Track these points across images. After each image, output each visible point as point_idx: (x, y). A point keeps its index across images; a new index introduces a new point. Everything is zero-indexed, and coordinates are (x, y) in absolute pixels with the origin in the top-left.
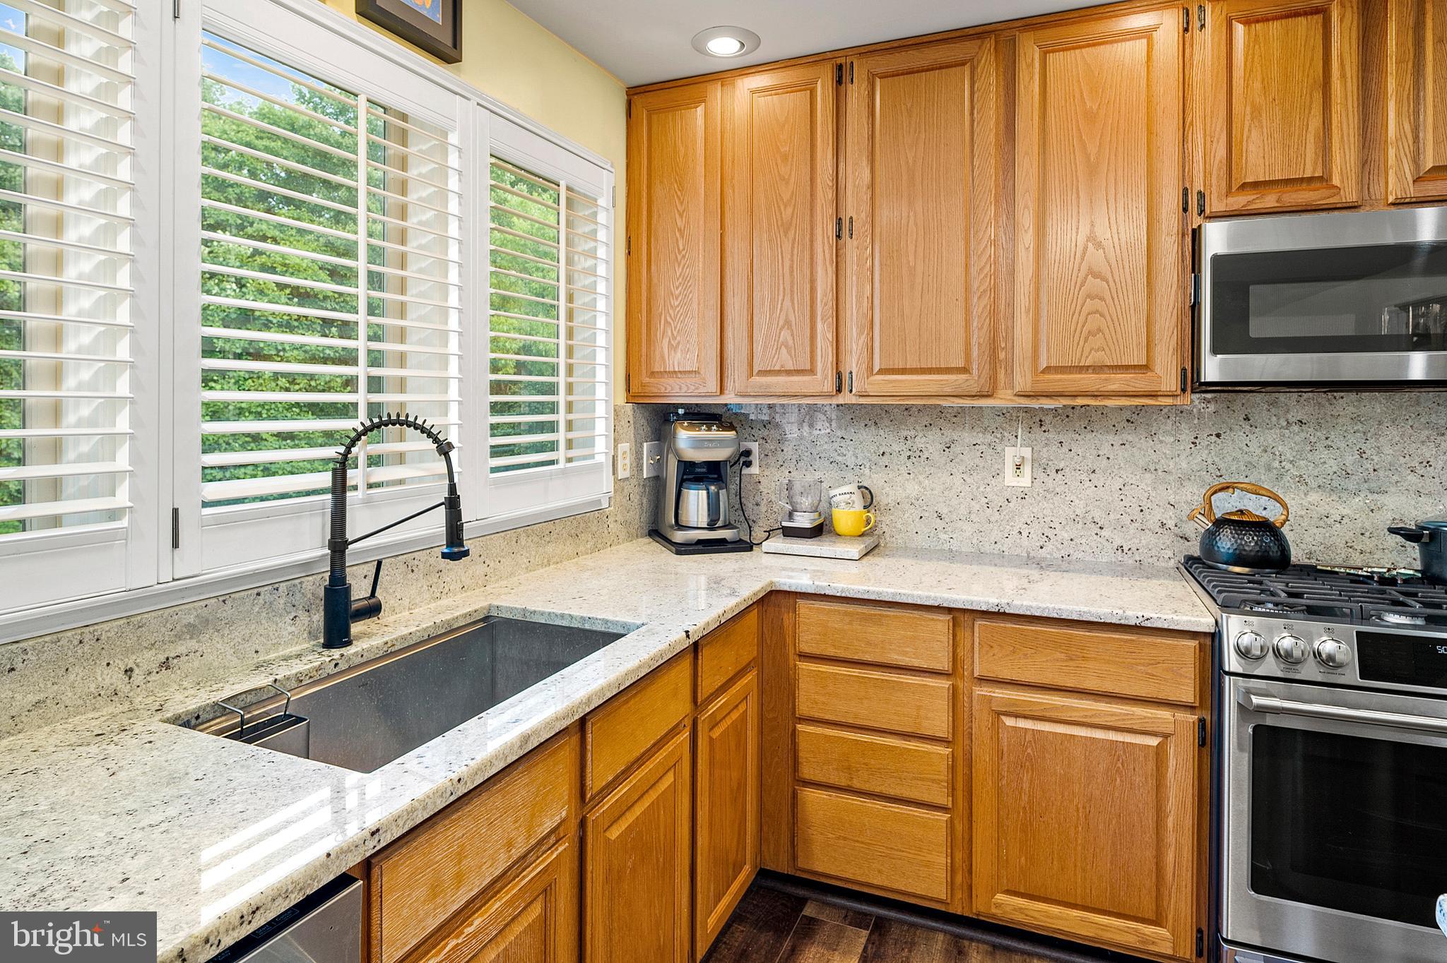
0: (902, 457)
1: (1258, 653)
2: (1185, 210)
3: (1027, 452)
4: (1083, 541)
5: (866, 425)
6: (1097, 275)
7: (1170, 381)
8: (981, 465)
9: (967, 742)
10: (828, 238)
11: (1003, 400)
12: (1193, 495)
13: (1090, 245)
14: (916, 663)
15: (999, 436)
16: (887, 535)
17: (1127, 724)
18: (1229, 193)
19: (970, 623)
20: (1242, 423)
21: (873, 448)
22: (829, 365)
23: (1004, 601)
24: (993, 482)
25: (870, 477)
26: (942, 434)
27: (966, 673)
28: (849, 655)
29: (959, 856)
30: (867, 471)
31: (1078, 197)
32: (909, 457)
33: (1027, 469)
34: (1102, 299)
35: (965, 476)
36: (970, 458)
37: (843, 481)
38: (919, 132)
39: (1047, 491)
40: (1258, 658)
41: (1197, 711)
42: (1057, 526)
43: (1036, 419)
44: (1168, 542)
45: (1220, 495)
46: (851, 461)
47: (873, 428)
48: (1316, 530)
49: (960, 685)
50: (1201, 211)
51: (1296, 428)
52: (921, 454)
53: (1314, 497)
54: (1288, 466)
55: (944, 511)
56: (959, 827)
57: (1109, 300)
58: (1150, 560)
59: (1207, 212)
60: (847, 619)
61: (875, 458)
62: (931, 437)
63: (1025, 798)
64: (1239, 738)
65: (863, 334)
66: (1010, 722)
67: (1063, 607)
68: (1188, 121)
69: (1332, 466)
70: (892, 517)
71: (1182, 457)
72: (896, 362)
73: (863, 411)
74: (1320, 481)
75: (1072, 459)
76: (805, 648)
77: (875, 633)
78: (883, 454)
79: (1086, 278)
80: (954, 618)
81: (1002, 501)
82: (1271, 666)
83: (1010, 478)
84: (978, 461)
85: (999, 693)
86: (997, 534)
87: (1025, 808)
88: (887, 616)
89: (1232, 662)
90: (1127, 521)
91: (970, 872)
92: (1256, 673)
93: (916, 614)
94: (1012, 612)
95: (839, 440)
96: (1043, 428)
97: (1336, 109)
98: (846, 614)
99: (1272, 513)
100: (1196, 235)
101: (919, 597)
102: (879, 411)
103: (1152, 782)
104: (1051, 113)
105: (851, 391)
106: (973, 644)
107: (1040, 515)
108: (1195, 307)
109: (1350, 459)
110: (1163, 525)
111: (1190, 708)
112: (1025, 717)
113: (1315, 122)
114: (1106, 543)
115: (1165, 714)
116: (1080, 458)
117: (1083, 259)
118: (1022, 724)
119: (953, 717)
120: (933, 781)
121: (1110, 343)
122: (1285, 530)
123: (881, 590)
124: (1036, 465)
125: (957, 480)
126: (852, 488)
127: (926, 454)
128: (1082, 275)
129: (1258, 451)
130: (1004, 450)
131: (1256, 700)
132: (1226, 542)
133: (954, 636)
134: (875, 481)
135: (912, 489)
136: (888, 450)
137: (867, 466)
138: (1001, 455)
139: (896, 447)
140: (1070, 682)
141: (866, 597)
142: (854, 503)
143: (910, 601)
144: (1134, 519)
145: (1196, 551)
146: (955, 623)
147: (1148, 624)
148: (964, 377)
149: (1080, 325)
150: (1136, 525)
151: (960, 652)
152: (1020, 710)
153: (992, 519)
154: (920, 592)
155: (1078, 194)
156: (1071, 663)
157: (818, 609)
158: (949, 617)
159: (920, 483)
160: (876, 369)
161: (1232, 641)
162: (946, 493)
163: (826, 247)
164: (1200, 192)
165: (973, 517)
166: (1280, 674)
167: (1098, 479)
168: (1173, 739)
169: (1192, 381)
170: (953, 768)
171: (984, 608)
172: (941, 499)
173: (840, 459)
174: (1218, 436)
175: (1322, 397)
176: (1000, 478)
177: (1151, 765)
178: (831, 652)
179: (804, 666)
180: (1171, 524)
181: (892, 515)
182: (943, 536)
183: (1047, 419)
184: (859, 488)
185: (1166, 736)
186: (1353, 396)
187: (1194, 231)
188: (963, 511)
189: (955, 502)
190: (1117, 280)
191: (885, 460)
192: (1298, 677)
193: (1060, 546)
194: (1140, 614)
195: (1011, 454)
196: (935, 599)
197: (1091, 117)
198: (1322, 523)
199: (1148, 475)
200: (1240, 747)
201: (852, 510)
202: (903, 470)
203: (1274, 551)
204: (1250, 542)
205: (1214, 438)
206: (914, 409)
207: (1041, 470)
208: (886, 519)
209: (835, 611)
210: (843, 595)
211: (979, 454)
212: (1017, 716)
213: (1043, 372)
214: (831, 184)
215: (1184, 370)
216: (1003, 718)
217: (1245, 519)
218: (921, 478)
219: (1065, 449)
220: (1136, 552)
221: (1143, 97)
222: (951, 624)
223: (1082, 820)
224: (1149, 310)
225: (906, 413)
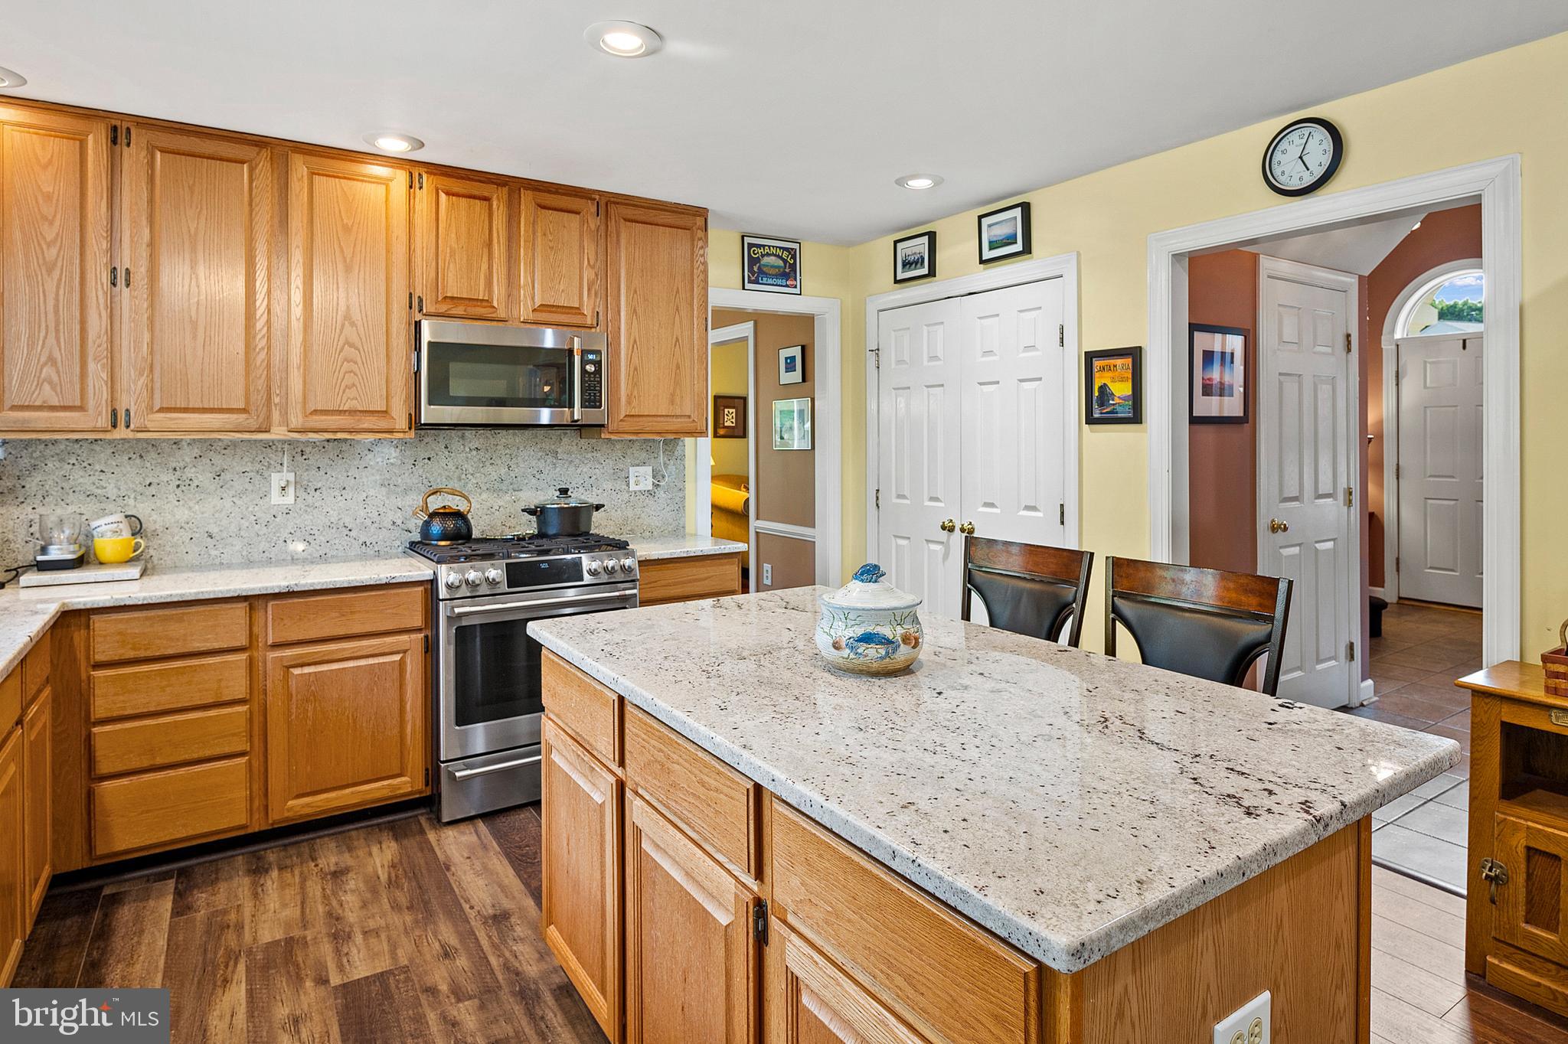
0: (170, 487)
1: (458, 584)
2: (411, 307)
3: (291, 477)
4: (337, 542)
5: (130, 459)
6: (351, 345)
7: (402, 423)
8: (250, 489)
9: (261, 697)
10: (102, 284)
11: (278, 433)
12: (415, 500)
13: (346, 323)
14: (216, 645)
15: (266, 464)
16: (155, 559)
17: (381, 650)
18: (437, 302)
19: (264, 605)
20: (444, 450)
21: (138, 480)
22: (104, 402)
23: (293, 583)
24: (261, 502)
25: (135, 506)
26: (213, 465)
27: (260, 645)
28: (149, 654)
29: (256, 787)
30: (131, 502)
31: (338, 288)
32: (178, 486)
33: (291, 490)
34: (356, 363)
35: (234, 499)
36: (239, 484)
37: (103, 512)
38: (201, 208)
39: (308, 506)
40: (458, 587)
41: (424, 631)
42: (316, 532)
43: (298, 451)
44: (397, 535)
45: (432, 497)
46: (112, 492)
47: (138, 461)
48: (486, 517)
49: (255, 654)
50: (421, 310)
51: (474, 453)
52: (191, 483)
53: (484, 496)
54: (470, 477)
55: (214, 530)
56: (255, 764)
57: (360, 362)
58: (386, 549)
59: (425, 311)
60: (148, 623)
61: (140, 489)
62: (201, 467)
63: (310, 723)
64: (448, 637)
65: (143, 375)
66: (297, 671)
67: (336, 579)
68: (412, 248)
69: (494, 476)
70: (160, 542)
71: (406, 475)
72: (178, 402)
73: (127, 445)
74: (488, 486)
75: (327, 480)
76: (100, 657)
77: (176, 629)
78: (150, 485)
79: (343, 346)
80: (250, 605)
81: (270, 517)
82: (464, 591)
83: (276, 498)
84: (247, 486)
85: (288, 652)
86: (263, 545)
87: (310, 731)
88: (189, 613)
89: (443, 593)
90: (368, 522)
91: (266, 795)
92: (457, 596)
93: (217, 607)
94: (299, 589)
95: (97, 473)
96: (304, 457)
97: (496, 260)
98: (147, 618)
99: (463, 507)
100: (418, 325)
101: (221, 592)
102: (145, 445)
103: (397, 684)
104: (317, 220)
105: (128, 427)
106: (266, 621)
107: (302, 526)
108: (417, 374)
109: (503, 471)
110: (394, 523)
111: (419, 630)
112: (309, 665)
113: (485, 266)
114: (354, 541)
115: (405, 637)
116: (334, 479)
117: (341, 332)
118: (307, 670)
119: (250, 680)
120: (234, 735)
121: (362, 395)
122: (469, 517)
123: (183, 592)
124: (298, 486)
125: (228, 503)
126: (119, 517)
127: (196, 482)
128: (341, 343)
129: (453, 468)
130: (270, 476)
131: (457, 610)
132: (436, 528)
133: (250, 618)
134: (142, 509)
135: (182, 514)
136: (155, 481)
137: (132, 496)
138: (267, 480)
139: (164, 478)
140: (342, 632)
141: (169, 600)
142: (121, 531)
143: (212, 596)
144: (374, 520)
145: (417, 538)
146: (251, 608)
147: (394, 581)
148: (244, 416)
149: (339, 381)
150: (376, 525)
151: (255, 630)
152: (306, 660)
153: (261, 533)
154: (220, 588)
155: (338, 284)
156: (343, 618)
157: (115, 620)
158: (246, 604)
159: (190, 508)
160: (157, 408)
161: (444, 581)
162: (217, 515)
163: (100, 293)
164: (419, 297)
165: (242, 533)
166: (469, 594)
167: (348, 494)
168: (409, 652)
169: (415, 423)
170: (251, 720)
171: (277, 591)
172: (211, 521)
173: (99, 491)
174: (429, 459)
175: (488, 433)
176: (267, 499)
177: (397, 673)
178: (131, 654)
179: (99, 674)
180: (399, 522)
181: (160, 539)
182: (214, 553)
183: (308, 450)
184: (126, 517)
185: (405, 652)
186: (504, 432)
187: (416, 322)
188: (233, 528)
189: (225, 522)
190: (366, 350)
191: (152, 490)
192: (478, 594)
193: (318, 548)
194: (388, 576)
195: (277, 479)
196: (235, 590)
197: (347, 229)
198: (489, 512)
199: (383, 488)
200: (449, 642)
201: (120, 537)
202: (172, 498)
203: (464, 531)
204: (450, 524)
205: (426, 461)
206: (184, 443)
207: (303, 490)
208: (155, 543)
209: (135, 618)
210: (145, 602)
211: (248, 480)
212: (302, 665)
213: (311, 414)
214: (105, 235)
215: (410, 415)
216: (291, 670)
217: (447, 511)
218: (191, 504)
219: (322, 472)
220: (375, 545)
221: (383, 224)
222: (248, 609)
223: (351, 724)
224: (388, 373)
225: (174, 446)
